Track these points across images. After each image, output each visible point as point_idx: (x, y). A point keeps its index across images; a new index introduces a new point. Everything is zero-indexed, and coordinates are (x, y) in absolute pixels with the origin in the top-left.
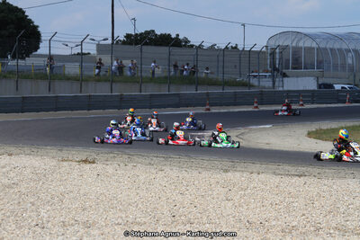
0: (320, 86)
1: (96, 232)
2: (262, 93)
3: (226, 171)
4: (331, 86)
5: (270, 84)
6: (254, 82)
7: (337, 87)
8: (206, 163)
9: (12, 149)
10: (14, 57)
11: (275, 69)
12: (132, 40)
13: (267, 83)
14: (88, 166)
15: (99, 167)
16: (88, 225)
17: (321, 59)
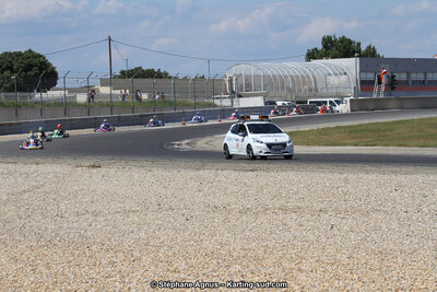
0: (266, 104)
1: (101, 219)
2: (223, 110)
3: (198, 169)
4: (274, 103)
5: (230, 104)
6: (217, 102)
7: (279, 103)
8: (183, 164)
9: (38, 160)
10: (38, 91)
11: (233, 92)
12: (125, 75)
13: (226, 103)
14: (95, 170)
15: (103, 170)
16: (95, 214)
17: (267, 83)
